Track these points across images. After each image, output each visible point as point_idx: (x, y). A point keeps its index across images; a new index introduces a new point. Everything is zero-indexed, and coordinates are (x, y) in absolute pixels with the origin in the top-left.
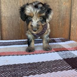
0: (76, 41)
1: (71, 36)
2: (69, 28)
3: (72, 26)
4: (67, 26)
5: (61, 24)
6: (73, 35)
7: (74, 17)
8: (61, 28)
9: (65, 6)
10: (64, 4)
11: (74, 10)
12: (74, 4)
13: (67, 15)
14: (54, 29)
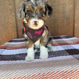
0: (77, 37)
1: (75, 33)
2: (73, 26)
3: (76, 25)
4: (71, 25)
5: (65, 23)
6: (76, 33)
7: (77, 17)
8: (66, 27)
9: (69, 8)
10: (68, 6)
11: (77, 11)
12: (77, 6)
13: (71, 16)
14: (60, 28)
